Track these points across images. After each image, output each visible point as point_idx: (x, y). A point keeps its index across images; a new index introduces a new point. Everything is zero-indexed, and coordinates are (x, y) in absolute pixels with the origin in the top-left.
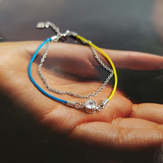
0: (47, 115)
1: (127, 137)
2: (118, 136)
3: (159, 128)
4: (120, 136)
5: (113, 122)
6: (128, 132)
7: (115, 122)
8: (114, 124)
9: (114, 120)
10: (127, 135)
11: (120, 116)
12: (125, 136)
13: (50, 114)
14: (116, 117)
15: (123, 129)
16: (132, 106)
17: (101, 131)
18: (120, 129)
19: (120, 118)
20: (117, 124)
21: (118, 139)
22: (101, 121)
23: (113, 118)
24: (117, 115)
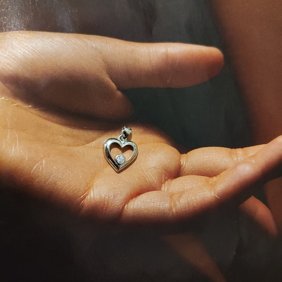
0: (85, 201)
1: (179, 203)
2: (171, 204)
3: (210, 182)
4: (172, 204)
5: (163, 188)
6: (180, 196)
7: (165, 188)
8: (164, 191)
9: (163, 185)
10: (179, 201)
11: (169, 178)
12: (177, 203)
13: (88, 197)
14: (165, 180)
15: (174, 194)
16: (180, 157)
17: (152, 204)
18: (171, 196)
20: (168, 189)
21: (171, 209)
22: (149, 191)
23: (161, 183)
24: (165, 177)
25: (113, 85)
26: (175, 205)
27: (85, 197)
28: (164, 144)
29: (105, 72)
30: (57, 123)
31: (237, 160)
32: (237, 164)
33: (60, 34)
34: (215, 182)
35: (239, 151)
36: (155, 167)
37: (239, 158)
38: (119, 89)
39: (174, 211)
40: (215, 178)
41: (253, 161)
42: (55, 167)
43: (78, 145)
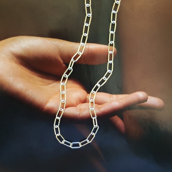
2: (80, 113)
3: (98, 107)
5: (77, 106)
6: (84, 110)
7: (78, 106)
10: (83, 112)
12: (83, 113)
13: (47, 106)
14: (79, 103)
15: (82, 109)
16: (87, 95)
17: (72, 112)
18: (80, 110)
19: (81, 104)
20: (80, 107)
21: (79, 114)
23: (77, 104)
24: (79, 102)
25: (62, 61)
27: (45, 105)
28: (81, 89)
29: (59, 56)
30: (36, 76)
31: (113, 99)
32: (112, 101)
33: (41, 37)
34: (100, 107)
35: (115, 96)
36: (75, 98)
37: (114, 99)
39: (81, 115)
40: (101, 106)
41: (120, 101)
42: (34, 93)
43: (44, 85)
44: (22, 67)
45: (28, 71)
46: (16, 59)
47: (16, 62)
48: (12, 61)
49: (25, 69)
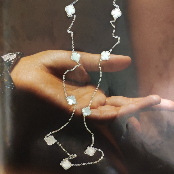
3: (117, 109)
16: (106, 99)
20: (100, 109)
23: (98, 107)
26: (102, 115)
27: (70, 108)
28: (101, 93)
35: (131, 99)
37: (130, 102)
38: (86, 72)
40: (119, 108)
41: (136, 103)
42: (62, 97)
43: (70, 91)
44: (52, 76)
45: (57, 78)
46: (47, 69)
47: (47, 72)
48: (44, 71)
49: (54, 77)
